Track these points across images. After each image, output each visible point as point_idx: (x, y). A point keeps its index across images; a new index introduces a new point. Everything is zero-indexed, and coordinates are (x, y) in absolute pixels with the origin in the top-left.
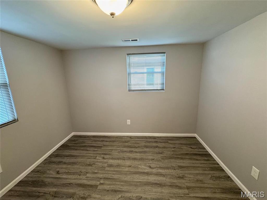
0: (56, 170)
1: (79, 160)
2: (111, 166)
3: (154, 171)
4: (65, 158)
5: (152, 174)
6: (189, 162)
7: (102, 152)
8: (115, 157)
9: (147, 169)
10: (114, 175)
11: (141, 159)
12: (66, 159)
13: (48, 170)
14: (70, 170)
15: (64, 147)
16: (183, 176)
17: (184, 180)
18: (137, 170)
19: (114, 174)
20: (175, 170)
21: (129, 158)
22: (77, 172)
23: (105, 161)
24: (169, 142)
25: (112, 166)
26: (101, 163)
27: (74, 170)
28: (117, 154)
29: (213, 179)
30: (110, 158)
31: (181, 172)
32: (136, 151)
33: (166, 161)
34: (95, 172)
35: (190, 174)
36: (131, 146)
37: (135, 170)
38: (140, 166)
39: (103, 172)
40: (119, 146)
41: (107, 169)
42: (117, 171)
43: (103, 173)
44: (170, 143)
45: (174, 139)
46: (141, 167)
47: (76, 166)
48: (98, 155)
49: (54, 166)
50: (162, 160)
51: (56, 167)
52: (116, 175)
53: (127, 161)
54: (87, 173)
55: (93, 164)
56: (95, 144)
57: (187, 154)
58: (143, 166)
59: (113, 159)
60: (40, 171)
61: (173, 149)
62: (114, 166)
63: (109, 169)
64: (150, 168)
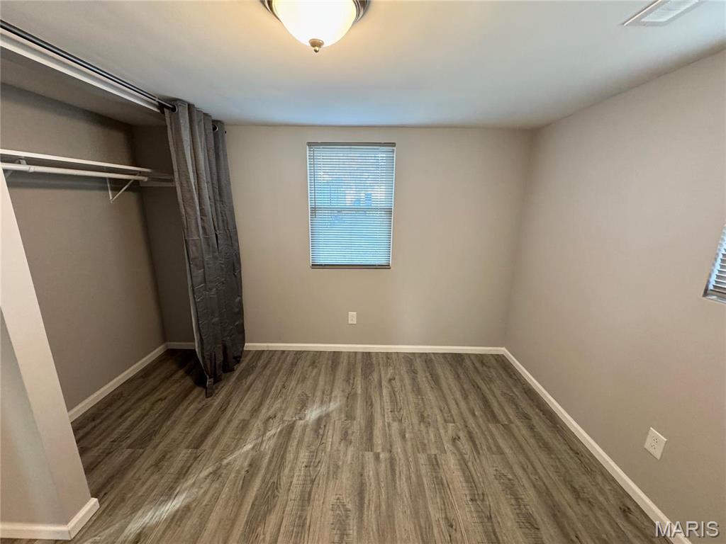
0: (396, 375)
1: (431, 396)
2: (434, 464)
4: (427, 372)
7: (476, 430)
8: (472, 469)
10: (404, 480)
12: (424, 376)
14: (399, 392)
15: (457, 359)
19: (409, 478)
21: (489, 519)
22: (399, 404)
23: (448, 446)
25: (436, 467)
26: (435, 437)
27: (401, 398)
28: (491, 471)
30: (461, 454)
34: (405, 435)
36: (567, 518)
39: (410, 451)
41: (422, 459)
42: (421, 485)
43: (405, 451)
47: (411, 397)
48: (460, 424)
51: (402, 372)
52: (405, 484)
53: (471, 512)
54: (400, 421)
55: (429, 423)
56: (499, 404)
59: (460, 465)
62: (436, 473)
63: (423, 463)
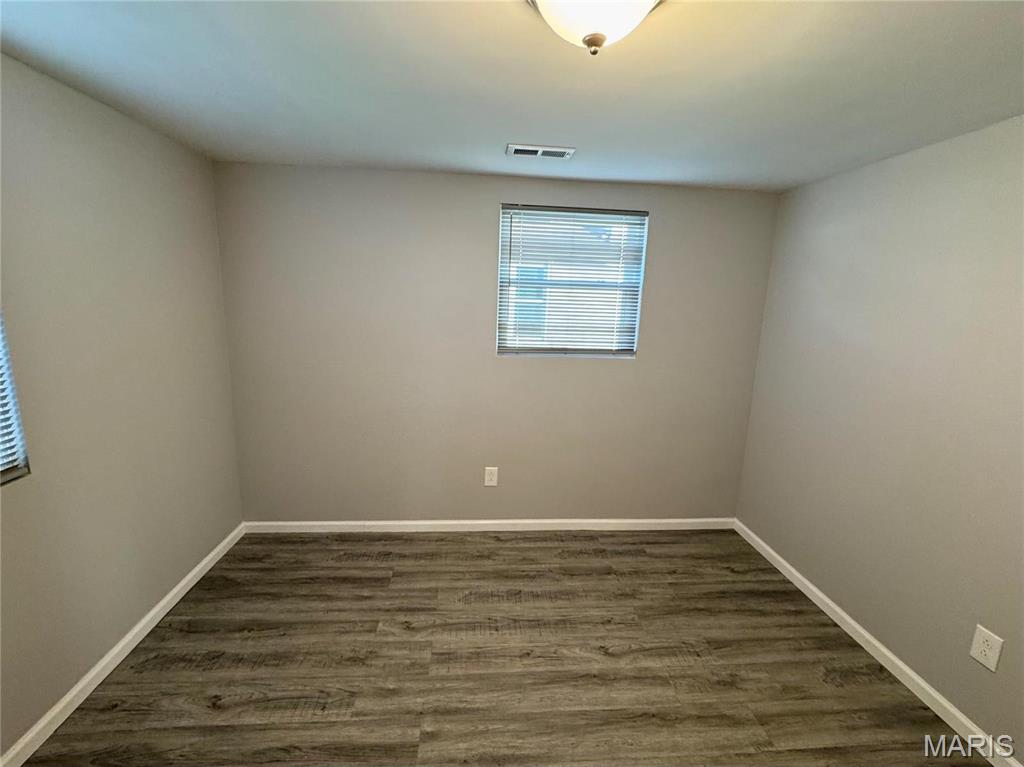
0: (202, 692)
1: (301, 640)
2: (447, 657)
3: (624, 665)
4: (229, 635)
5: (621, 679)
6: (737, 622)
7: (397, 603)
8: (455, 621)
9: (596, 660)
10: (472, 697)
11: (563, 623)
12: (239, 642)
13: (164, 694)
14: (270, 690)
15: (210, 585)
16: (731, 675)
17: (742, 693)
18: (560, 669)
19: (471, 691)
20: (698, 655)
21: (515, 621)
22: (306, 693)
23: (419, 637)
24: (649, 549)
25: (451, 656)
26: (401, 649)
27: (292, 688)
29: (835, 678)
30: (434, 626)
31: (721, 662)
32: (534, 590)
33: (659, 623)
34: (389, 690)
35: (753, 666)
36: (507, 571)
37: (553, 668)
38: (565, 651)
39: (422, 685)
40: (460, 576)
41: (435, 671)
42: (481, 677)
43: (420, 692)
44: (651, 556)
45: (663, 539)
46: (572, 655)
47: (292, 670)
48: (383, 617)
49: (186, 673)
50: (644, 623)
51: (200, 679)
52: (480, 696)
53: (510, 634)
54: (353, 694)
55: (371, 652)
56: (355, 568)
57: (723, 595)
58: (577, 650)
59: (450, 630)
60: (124, 702)
61: (670, 579)
62: (462, 657)
63: (446, 670)
64: (607, 653)
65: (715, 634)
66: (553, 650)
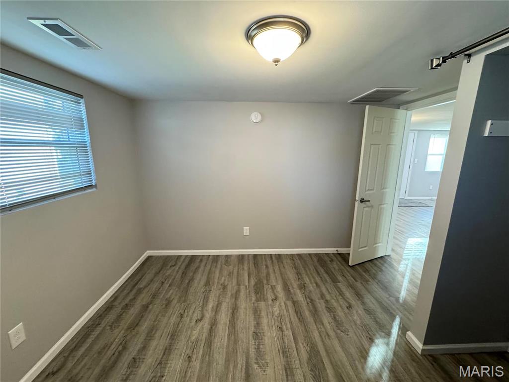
3: (208, 315)
5: (215, 317)
6: (199, 275)
9: (203, 325)
11: (174, 336)
16: (221, 285)
17: (229, 285)
18: (203, 342)
20: (211, 290)
21: (160, 364)
29: (227, 264)
33: (190, 297)
35: (219, 279)
37: (202, 346)
38: (193, 338)
44: (145, 287)
45: (138, 278)
46: (197, 335)
50: (188, 302)
58: (195, 332)
61: (166, 286)
64: (200, 320)
65: (203, 283)
66: (190, 344)
